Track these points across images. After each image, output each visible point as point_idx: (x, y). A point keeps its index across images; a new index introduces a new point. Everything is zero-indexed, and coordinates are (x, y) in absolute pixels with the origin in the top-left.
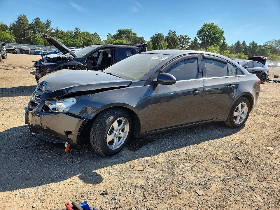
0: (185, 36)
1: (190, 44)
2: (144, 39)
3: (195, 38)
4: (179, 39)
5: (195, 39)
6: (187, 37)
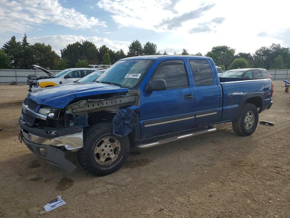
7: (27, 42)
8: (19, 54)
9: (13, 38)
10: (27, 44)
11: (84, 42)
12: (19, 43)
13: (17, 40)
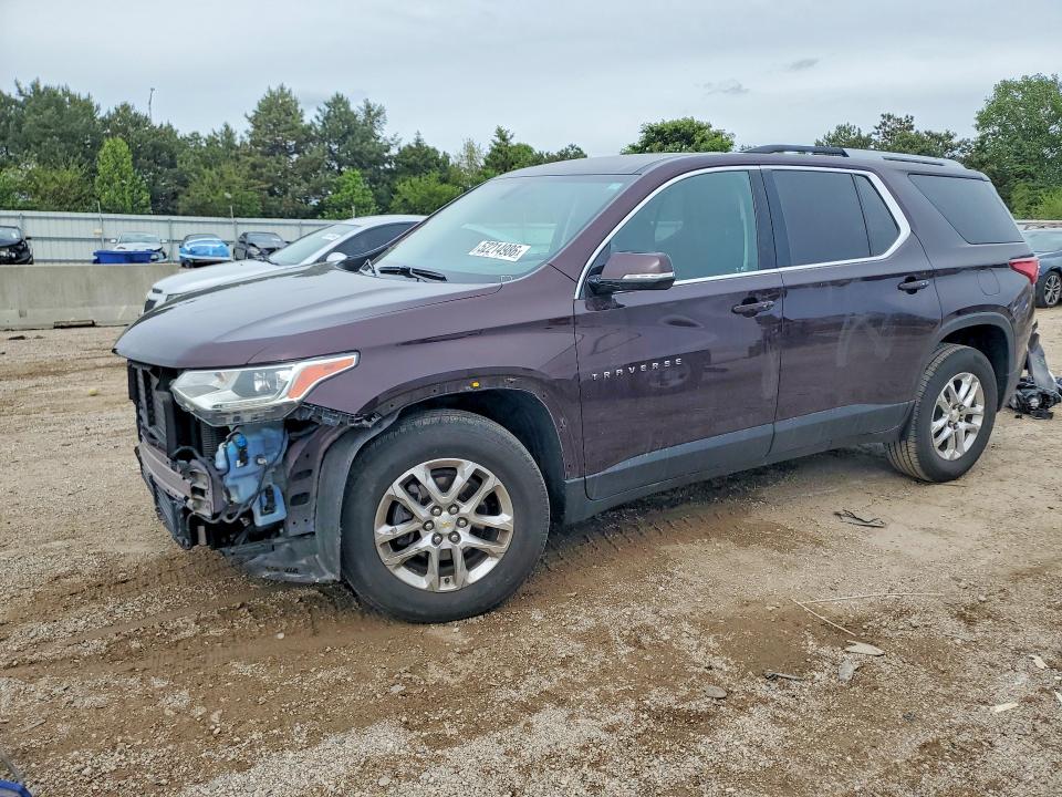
11: (24, 87)
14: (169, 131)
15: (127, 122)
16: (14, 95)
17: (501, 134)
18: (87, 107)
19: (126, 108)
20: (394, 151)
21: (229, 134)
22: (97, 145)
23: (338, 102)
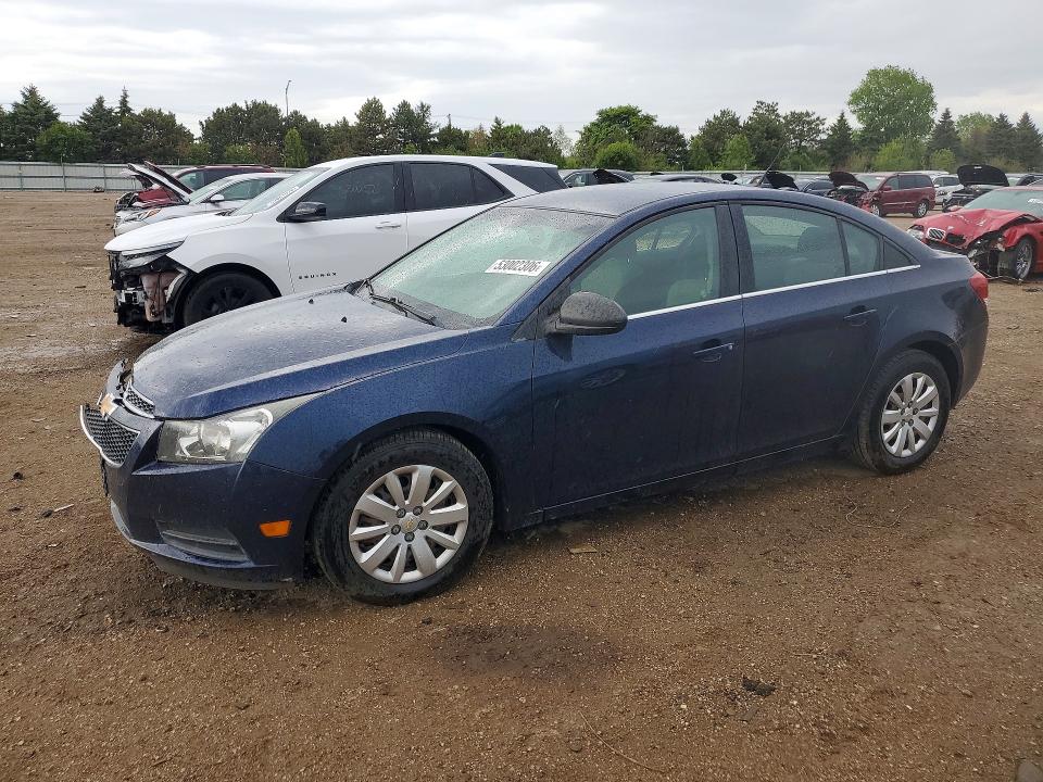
0: (808, 114)
1: (824, 137)
2: (681, 132)
3: (843, 115)
4: (788, 123)
5: (842, 120)
6: (813, 117)
7: (129, 105)
8: (110, 132)
9: (100, 101)
10: (129, 110)
11: (249, 103)
12: (111, 110)
13: (107, 105)
14: (315, 123)
15: (297, 119)
16: (244, 108)
17: (497, 121)
18: (275, 111)
19: (296, 113)
20: (437, 131)
21: (345, 122)
22: (284, 133)
23: (405, 105)
